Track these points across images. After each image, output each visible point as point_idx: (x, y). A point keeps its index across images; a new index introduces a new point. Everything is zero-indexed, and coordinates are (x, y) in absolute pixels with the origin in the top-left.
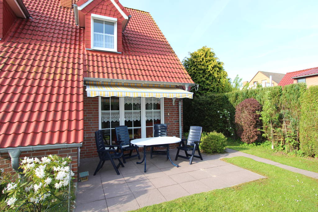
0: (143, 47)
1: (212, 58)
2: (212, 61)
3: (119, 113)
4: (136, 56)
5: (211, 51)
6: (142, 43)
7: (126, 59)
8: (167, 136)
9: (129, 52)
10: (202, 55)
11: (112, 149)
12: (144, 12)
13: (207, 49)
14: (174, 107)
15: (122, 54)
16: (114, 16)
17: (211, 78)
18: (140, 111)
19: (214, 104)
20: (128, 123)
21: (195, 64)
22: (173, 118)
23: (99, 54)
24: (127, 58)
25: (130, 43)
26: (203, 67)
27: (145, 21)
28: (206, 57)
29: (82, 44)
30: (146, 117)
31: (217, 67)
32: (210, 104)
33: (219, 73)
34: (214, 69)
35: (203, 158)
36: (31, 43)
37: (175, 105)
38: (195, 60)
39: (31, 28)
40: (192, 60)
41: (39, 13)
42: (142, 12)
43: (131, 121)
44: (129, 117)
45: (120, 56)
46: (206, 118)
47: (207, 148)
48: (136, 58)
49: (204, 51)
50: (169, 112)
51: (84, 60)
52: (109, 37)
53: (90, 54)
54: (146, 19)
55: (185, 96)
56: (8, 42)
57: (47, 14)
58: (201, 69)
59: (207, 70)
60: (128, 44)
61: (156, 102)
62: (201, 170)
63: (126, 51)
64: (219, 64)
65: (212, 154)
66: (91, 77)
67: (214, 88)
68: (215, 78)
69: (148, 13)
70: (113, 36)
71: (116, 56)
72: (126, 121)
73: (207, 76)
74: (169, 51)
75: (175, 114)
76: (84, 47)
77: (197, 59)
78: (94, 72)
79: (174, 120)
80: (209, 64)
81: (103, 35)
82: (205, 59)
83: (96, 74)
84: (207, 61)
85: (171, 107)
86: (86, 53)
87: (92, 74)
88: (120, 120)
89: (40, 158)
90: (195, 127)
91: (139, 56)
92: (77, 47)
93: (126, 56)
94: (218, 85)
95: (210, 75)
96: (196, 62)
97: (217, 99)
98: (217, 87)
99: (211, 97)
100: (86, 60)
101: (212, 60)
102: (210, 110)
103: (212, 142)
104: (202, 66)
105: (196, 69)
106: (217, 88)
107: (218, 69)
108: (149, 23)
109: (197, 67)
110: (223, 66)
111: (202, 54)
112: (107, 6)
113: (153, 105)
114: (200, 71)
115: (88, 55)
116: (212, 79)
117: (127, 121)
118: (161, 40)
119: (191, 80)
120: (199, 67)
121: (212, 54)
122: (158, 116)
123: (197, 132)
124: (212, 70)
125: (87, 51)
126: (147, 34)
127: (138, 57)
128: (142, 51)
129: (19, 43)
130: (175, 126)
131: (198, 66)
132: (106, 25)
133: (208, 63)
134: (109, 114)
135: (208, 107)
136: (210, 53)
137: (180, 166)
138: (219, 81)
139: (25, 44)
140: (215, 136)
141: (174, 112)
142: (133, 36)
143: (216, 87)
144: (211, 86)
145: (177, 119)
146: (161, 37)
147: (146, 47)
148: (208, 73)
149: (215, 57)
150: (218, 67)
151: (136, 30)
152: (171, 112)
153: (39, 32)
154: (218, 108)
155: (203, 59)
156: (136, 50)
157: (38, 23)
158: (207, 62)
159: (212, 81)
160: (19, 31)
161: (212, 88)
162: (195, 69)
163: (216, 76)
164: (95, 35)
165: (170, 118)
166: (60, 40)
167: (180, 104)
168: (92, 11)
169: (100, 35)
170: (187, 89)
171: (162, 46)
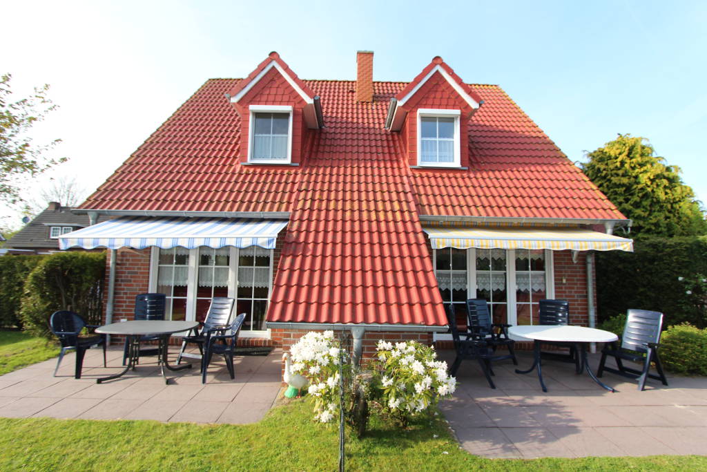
0: (504, 153)
1: (647, 159)
2: (649, 166)
3: (465, 276)
4: (493, 171)
5: (644, 143)
6: (498, 146)
7: (477, 179)
8: (569, 325)
9: (479, 166)
10: (620, 154)
11: (471, 339)
12: (488, 85)
13: (633, 140)
14: (576, 268)
15: (468, 171)
16: (454, 107)
17: (646, 203)
18: (505, 274)
19: (665, 261)
20: (481, 294)
21: (603, 175)
22: (573, 288)
23: (430, 174)
24: (479, 175)
25: (476, 148)
26: (625, 180)
27: (495, 102)
28: (631, 158)
29: (401, 160)
30: (517, 284)
31: (662, 176)
32: (652, 260)
33: (668, 191)
34: (655, 183)
35: (668, 380)
36: (333, 166)
37: (577, 263)
38: (602, 167)
39: (328, 143)
40: (594, 166)
41: (331, 117)
42: (485, 87)
43: (488, 290)
44: (484, 284)
45: (465, 175)
46: (642, 292)
47: (672, 360)
48: (495, 175)
49: (624, 144)
50: (564, 276)
51: (411, 186)
52: (445, 142)
53: (417, 174)
54: (496, 98)
55: (614, 246)
56: (306, 167)
57: (342, 118)
58: (620, 184)
59: (635, 186)
60: (473, 150)
61: (536, 257)
62: (677, 406)
63: (475, 165)
64: (668, 169)
65: (687, 376)
66: (427, 213)
67: (657, 225)
68: (658, 202)
69: (495, 86)
70: (451, 140)
71: (458, 175)
72: (478, 290)
73: (636, 198)
74: (555, 156)
75: (578, 280)
76: (405, 164)
77: (607, 164)
78: (430, 205)
79: (576, 292)
80: (641, 173)
81: (436, 142)
82: (628, 161)
83: (434, 208)
84: (635, 166)
85: (569, 268)
86: (410, 173)
87: (427, 207)
88: (468, 287)
89: (393, 344)
90: (642, 313)
91: (499, 171)
92: (395, 165)
93: (475, 173)
94: (669, 218)
95: (646, 196)
96: (604, 170)
97: (673, 252)
98: (666, 222)
99: (654, 246)
100: (413, 185)
101: (647, 162)
102: (651, 274)
103: (686, 348)
104: (622, 179)
105: (607, 186)
106: (667, 224)
107: (665, 182)
108: (502, 106)
109: (610, 181)
110: (680, 175)
111: (618, 152)
112: (443, 91)
113: (531, 262)
114: (617, 189)
115: (415, 177)
116: (651, 206)
117: (481, 290)
118: (534, 135)
119: (615, 212)
120: (615, 180)
121: (646, 149)
122: (539, 284)
123: (649, 323)
124: (652, 184)
125: (411, 169)
126: (503, 126)
127: (497, 173)
128: (502, 160)
129: (318, 167)
130: (579, 305)
131: (612, 178)
132: (441, 123)
133: (637, 170)
134: (448, 275)
135: (645, 267)
136: (643, 148)
137: (618, 392)
138: (672, 207)
139: (325, 167)
140: (691, 335)
141: (576, 276)
142: (479, 134)
143: (663, 222)
144: (650, 221)
145: (583, 292)
146: (533, 128)
147: (509, 153)
148: (638, 193)
149: (654, 155)
150: (665, 178)
151: (481, 123)
152: (569, 276)
153: (338, 147)
154: (676, 270)
155: (622, 163)
156: (491, 160)
157: (334, 133)
158: (633, 168)
159: (651, 211)
160: (314, 149)
161: (652, 224)
162: (605, 185)
163: (662, 196)
164: (422, 142)
165: (566, 288)
166: (368, 157)
167: (590, 260)
168: (419, 105)
169: (431, 141)
170: (609, 230)
171: (539, 147)
